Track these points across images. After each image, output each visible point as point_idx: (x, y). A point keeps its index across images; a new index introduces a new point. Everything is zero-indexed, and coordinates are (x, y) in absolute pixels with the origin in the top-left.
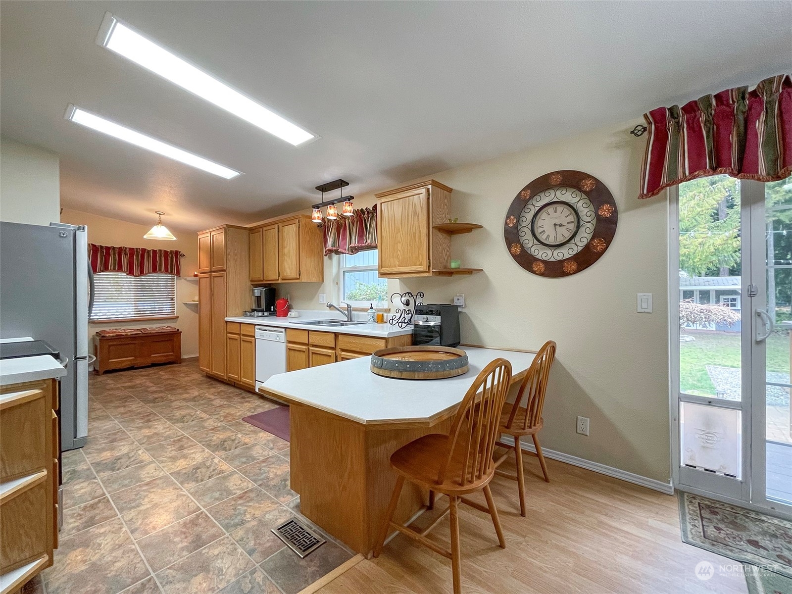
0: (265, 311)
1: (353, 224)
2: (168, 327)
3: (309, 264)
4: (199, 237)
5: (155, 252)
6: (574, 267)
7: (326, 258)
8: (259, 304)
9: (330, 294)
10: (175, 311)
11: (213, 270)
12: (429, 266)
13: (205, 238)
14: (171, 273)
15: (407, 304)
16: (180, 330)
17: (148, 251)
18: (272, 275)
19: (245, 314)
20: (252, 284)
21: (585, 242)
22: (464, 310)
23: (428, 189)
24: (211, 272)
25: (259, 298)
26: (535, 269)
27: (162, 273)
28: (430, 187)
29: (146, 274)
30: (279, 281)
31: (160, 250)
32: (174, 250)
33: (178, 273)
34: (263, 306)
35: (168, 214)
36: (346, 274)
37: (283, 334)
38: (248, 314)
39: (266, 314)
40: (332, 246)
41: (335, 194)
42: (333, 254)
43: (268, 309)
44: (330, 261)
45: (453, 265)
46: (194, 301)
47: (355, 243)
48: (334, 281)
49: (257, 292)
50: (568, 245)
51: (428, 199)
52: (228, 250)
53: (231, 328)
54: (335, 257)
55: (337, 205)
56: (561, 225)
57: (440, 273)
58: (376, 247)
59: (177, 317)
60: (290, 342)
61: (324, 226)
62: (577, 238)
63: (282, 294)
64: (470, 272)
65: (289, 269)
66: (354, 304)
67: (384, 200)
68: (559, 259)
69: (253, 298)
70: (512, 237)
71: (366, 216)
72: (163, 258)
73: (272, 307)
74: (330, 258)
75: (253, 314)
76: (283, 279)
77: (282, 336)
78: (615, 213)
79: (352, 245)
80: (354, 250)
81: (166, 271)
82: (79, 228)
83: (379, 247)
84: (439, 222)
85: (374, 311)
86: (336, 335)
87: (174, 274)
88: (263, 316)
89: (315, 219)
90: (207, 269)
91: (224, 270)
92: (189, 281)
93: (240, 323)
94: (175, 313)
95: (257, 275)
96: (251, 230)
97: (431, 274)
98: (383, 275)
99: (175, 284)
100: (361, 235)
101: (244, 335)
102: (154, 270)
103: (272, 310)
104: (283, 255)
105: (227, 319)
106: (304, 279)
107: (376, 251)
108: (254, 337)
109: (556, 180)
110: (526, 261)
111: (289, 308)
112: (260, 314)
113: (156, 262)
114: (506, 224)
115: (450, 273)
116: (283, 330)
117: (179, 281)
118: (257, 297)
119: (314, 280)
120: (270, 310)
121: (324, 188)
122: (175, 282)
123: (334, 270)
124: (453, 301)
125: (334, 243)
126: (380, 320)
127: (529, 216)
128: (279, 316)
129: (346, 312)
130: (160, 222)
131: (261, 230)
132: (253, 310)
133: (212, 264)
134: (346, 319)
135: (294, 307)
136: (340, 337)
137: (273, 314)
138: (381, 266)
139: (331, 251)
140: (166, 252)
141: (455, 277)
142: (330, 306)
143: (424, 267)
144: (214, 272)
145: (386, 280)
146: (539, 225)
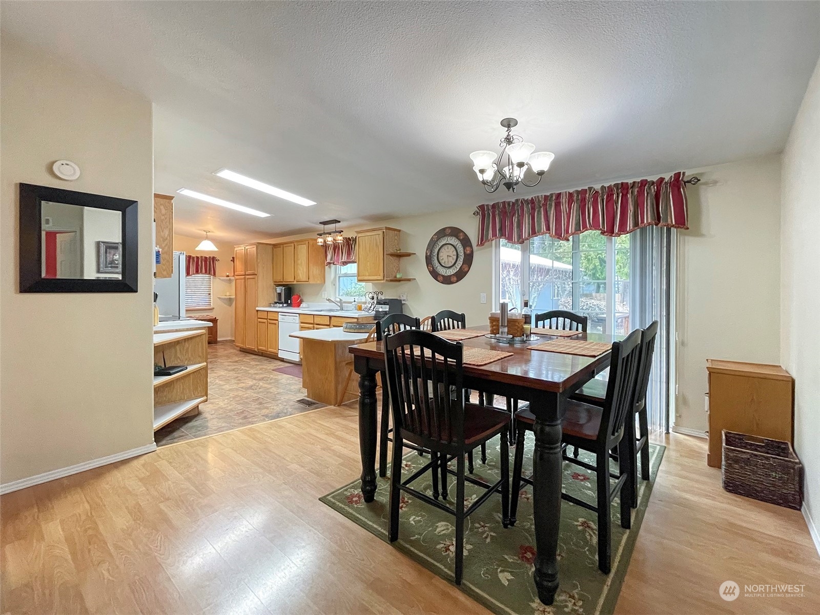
0: (285, 303)
1: (344, 246)
2: (207, 316)
3: (315, 270)
4: (235, 249)
5: (198, 258)
6: (455, 279)
7: (327, 267)
8: (280, 298)
9: (329, 292)
10: (212, 303)
11: (247, 274)
12: (384, 277)
13: (240, 249)
14: (210, 273)
15: (373, 298)
16: (217, 318)
17: (193, 258)
18: (289, 279)
19: (270, 306)
20: (275, 284)
21: (460, 266)
22: (406, 303)
23: (384, 232)
24: (245, 275)
25: (280, 294)
26: (439, 279)
27: (203, 274)
28: (385, 230)
29: (192, 275)
30: (295, 283)
31: (202, 257)
32: (212, 256)
33: (214, 274)
34: (283, 300)
35: (213, 232)
36: (341, 278)
37: (298, 318)
38: (272, 305)
39: (285, 305)
40: (330, 260)
41: (331, 227)
42: (332, 265)
43: (286, 302)
44: (329, 269)
45: (398, 276)
46: (226, 296)
47: (345, 259)
48: (332, 282)
49: (279, 290)
50: (453, 268)
51: (384, 238)
52: (258, 261)
53: (260, 315)
54: (333, 266)
55: (332, 235)
56: (450, 256)
57: (391, 281)
58: (356, 262)
59: (214, 308)
60: (302, 323)
61: (325, 246)
62: (456, 265)
63: (296, 292)
64: (409, 280)
65: (302, 275)
66: (344, 299)
67: (360, 235)
68: (449, 274)
69: (275, 294)
70: (429, 260)
71: (351, 242)
72: (203, 263)
73: (289, 301)
74: (330, 267)
75: (276, 305)
76: (297, 282)
77: (297, 318)
78: (472, 252)
79: (343, 260)
80: (345, 263)
81: (206, 272)
82: (181, 254)
83: (357, 262)
84: (391, 251)
85: (356, 303)
86: (330, 317)
87: (212, 275)
88: (283, 307)
89: (319, 243)
90: (243, 273)
91: (256, 274)
92: (223, 280)
93: (268, 311)
94: (212, 305)
95: (279, 278)
96: (275, 246)
97: (385, 281)
98: (359, 281)
99: (212, 283)
100: (349, 254)
101: (270, 319)
102: (197, 272)
103: (289, 302)
104: (298, 264)
105: (257, 309)
106: (311, 282)
107: (356, 264)
108: (278, 320)
109: (448, 231)
110: (435, 274)
111: (301, 302)
112: (281, 305)
113: (199, 265)
114: (426, 253)
115: (399, 280)
116: (298, 315)
117: (214, 280)
118: (279, 293)
119: (319, 282)
120: (288, 303)
121: (325, 223)
122: (212, 281)
123: (333, 276)
124: (400, 297)
125: (332, 258)
126: (360, 309)
127: (436, 251)
128: (294, 307)
129: (339, 304)
130: (207, 238)
131: (282, 246)
132: (276, 303)
133: (246, 269)
134: (339, 308)
135: (304, 300)
136: (332, 318)
137: (289, 305)
138: (358, 275)
139: (330, 263)
140: (206, 258)
141: (402, 282)
142: (329, 300)
143: (381, 277)
144: (248, 275)
145: (363, 284)
146: (441, 255)
